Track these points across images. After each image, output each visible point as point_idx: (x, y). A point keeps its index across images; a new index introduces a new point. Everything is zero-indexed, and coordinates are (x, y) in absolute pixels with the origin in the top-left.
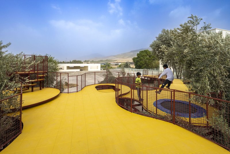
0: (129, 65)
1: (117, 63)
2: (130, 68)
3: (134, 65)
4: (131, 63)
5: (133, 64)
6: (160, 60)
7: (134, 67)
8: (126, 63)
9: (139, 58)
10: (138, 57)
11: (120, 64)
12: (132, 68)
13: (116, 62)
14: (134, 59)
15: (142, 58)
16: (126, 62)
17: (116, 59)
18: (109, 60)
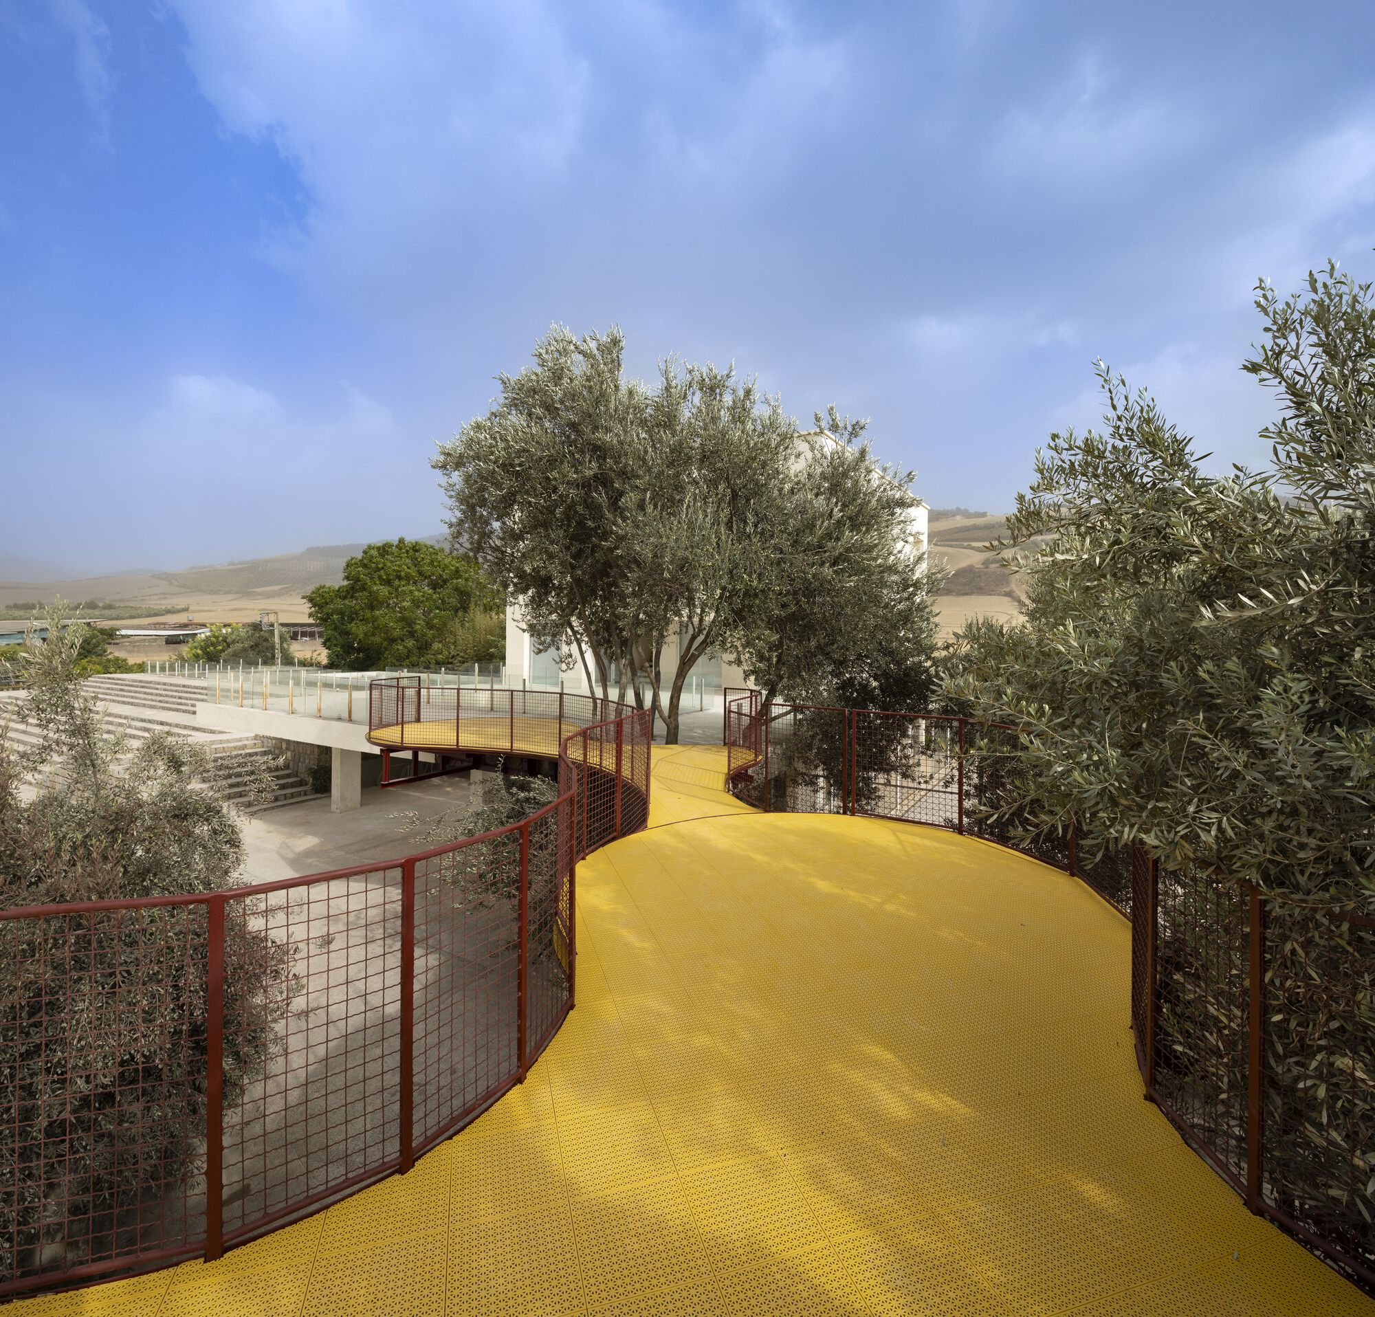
0: (282, 639)
1: (184, 626)
2: (288, 661)
3: (319, 641)
4: (296, 632)
5: (312, 635)
6: (521, 598)
7: (323, 656)
8: (256, 627)
9: (363, 589)
10: (355, 586)
11: (203, 634)
12: (303, 664)
13: (182, 618)
14: (319, 600)
15: (383, 591)
16: (254, 618)
17: (180, 602)
18: (109, 607)
